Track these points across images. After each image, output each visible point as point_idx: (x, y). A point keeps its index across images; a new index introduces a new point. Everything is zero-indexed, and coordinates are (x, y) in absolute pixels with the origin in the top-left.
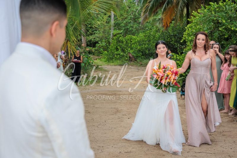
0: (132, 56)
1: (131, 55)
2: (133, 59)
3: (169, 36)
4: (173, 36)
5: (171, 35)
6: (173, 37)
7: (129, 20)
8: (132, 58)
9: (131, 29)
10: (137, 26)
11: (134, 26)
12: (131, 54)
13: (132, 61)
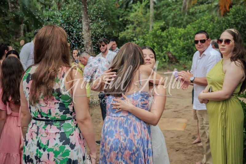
0: (172, 57)
1: (170, 55)
2: (174, 60)
3: (227, 25)
4: (234, 24)
5: (232, 24)
6: (235, 26)
7: (178, 11)
8: (172, 59)
9: (180, 22)
10: (188, 18)
11: (184, 18)
12: (170, 53)
13: (171, 62)
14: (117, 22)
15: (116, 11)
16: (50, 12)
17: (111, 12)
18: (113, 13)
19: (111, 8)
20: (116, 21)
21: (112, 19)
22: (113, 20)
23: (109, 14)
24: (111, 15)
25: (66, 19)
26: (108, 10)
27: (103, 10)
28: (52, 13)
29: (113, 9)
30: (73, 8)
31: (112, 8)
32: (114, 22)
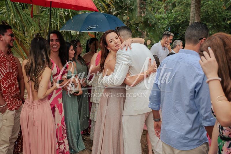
14: (223, 25)
15: (224, 13)
16: (158, 15)
17: (218, 15)
18: (220, 15)
19: (218, 10)
20: (223, 23)
21: (218, 21)
22: (220, 22)
23: (216, 17)
24: (218, 18)
25: (172, 21)
26: (216, 13)
27: (210, 13)
28: (160, 16)
29: (221, 12)
30: (180, 11)
31: (220, 10)
32: (220, 24)
